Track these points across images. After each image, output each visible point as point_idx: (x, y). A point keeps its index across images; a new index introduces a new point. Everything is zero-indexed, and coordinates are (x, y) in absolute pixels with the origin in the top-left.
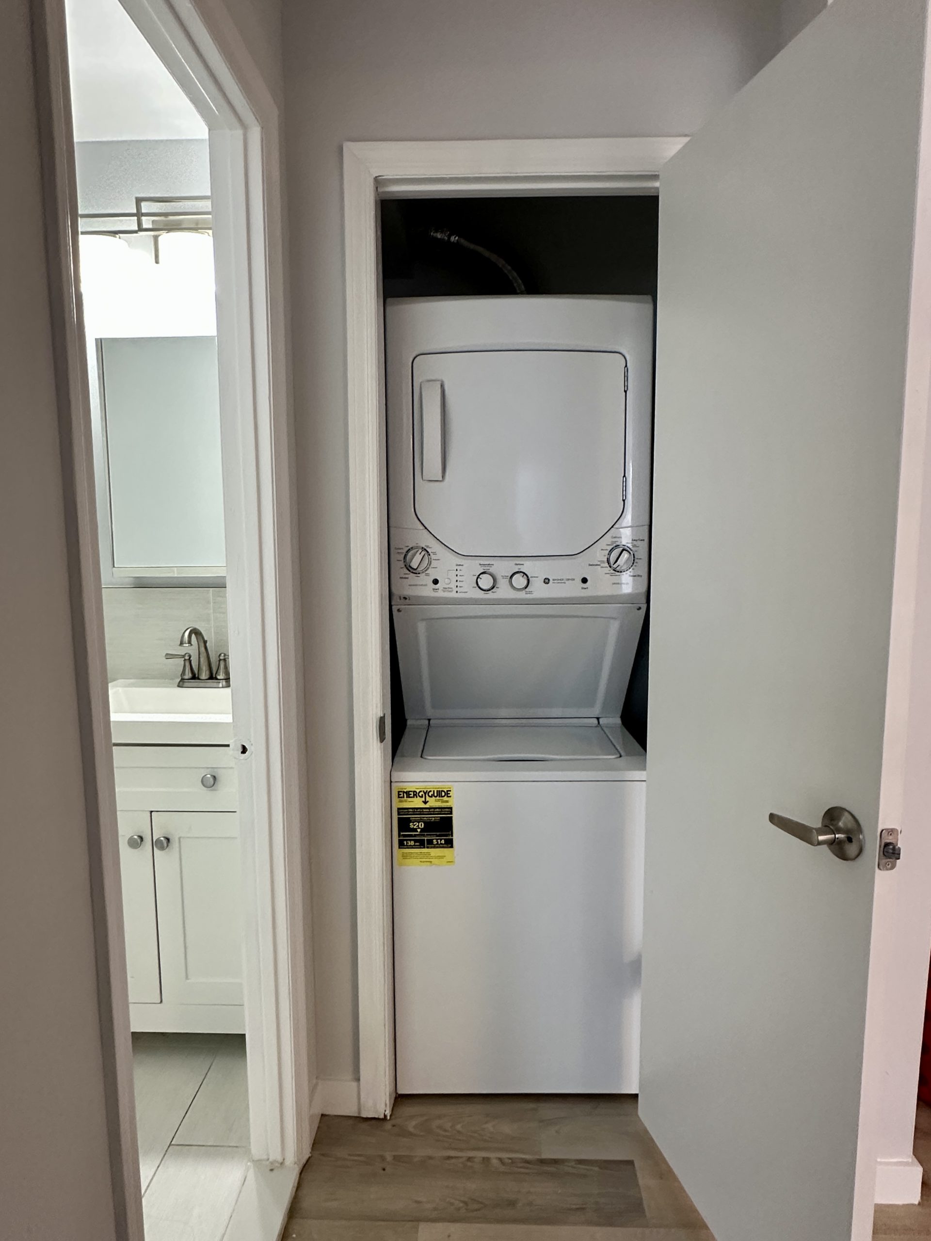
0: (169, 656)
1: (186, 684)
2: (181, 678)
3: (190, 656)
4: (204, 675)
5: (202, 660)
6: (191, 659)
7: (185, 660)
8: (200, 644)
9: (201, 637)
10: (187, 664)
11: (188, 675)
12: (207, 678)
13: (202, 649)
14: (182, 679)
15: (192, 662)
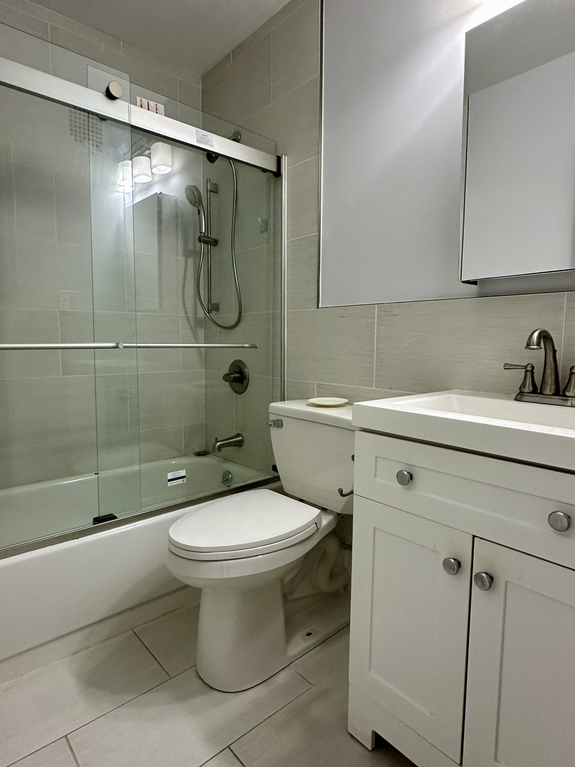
0: (508, 367)
1: (525, 398)
2: (519, 391)
3: (533, 368)
4: (549, 389)
5: (548, 371)
6: (534, 371)
7: (527, 371)
8: (548, 352)
9: (551, 344)
10: (529, 375)
11: (528, 388)
12: (551, 393)
13: (550, 358)
14: (521, 393)
15: (535, 374)
